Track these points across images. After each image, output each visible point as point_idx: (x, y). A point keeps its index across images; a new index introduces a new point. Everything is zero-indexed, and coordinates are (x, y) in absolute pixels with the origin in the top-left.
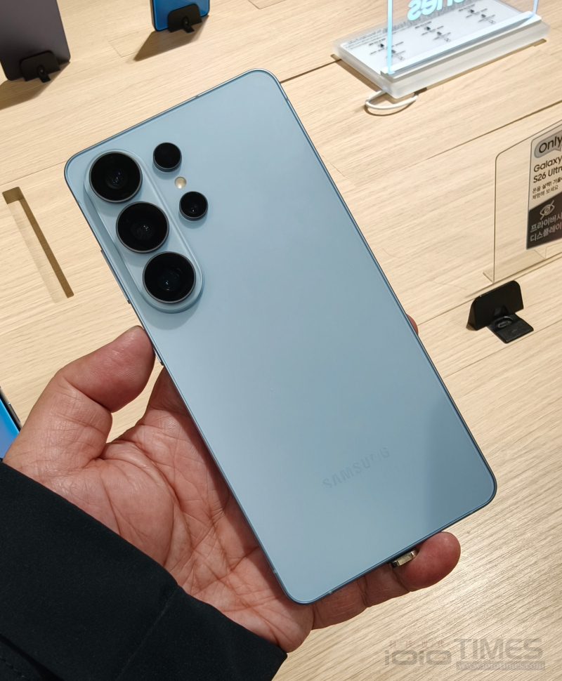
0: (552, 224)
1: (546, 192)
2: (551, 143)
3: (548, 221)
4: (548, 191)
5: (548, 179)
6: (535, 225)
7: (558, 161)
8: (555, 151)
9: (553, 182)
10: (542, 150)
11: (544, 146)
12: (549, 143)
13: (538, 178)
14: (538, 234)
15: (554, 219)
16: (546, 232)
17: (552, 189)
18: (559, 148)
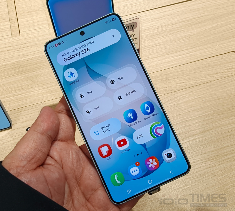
7: (132, 36)
8: (130, 31)
18: (133, 30)
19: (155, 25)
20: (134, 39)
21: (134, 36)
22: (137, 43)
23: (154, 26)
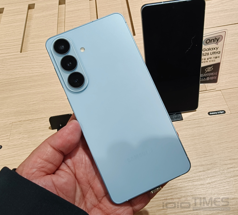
0: (211, 76)
1: (208, 61)
2: (213, 40)
3: (209, 74)
4: (210, 61)
5: (210, 56)
6: (202, 74)
7: (216, 49)
8: (214, 44)
9: (212, 58)
10: (207, 42)
11: (209, 41)
12: (211, 40)
13: (205, 54)
14: (203, 79)
15: (212, 74)
16: (208, 79)
17: (212, 61)
18: (217, 43)
19: (236, 40)
20: (217, 53)
21: (217, 49)
22: (219, 57)
23: (234, 41)
